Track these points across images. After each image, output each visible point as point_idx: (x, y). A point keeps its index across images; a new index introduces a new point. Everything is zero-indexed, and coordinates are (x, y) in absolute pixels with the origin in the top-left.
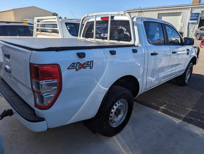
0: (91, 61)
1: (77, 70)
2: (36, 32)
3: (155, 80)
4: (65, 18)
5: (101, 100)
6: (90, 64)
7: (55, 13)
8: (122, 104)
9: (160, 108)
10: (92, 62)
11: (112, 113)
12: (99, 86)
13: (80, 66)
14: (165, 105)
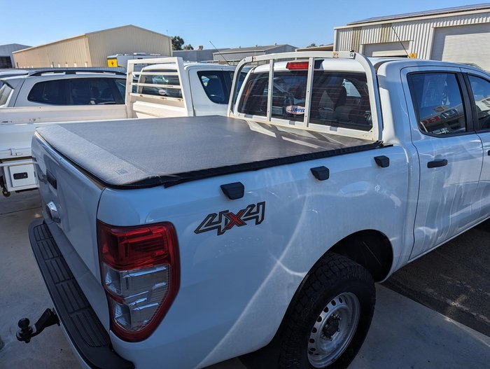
0: (259, 204)
1: (220, 233)
2: (131, 94)
3: (438, 232)
4: (200, 47)
5: (287, 303)
6: (258, 212)
7: (178, 38)
8: (343, 305)
9: (448, 305)
10: (261, 206)
11: (315, 330)
12: (280, 268)
13: (229, 221)
14: (463, 297)
